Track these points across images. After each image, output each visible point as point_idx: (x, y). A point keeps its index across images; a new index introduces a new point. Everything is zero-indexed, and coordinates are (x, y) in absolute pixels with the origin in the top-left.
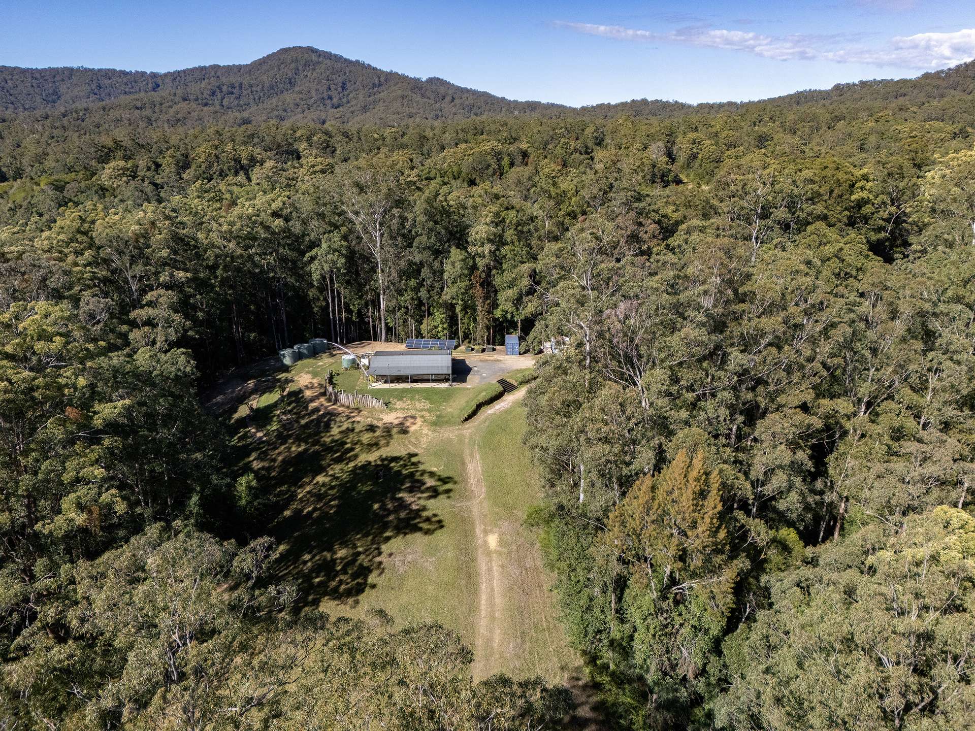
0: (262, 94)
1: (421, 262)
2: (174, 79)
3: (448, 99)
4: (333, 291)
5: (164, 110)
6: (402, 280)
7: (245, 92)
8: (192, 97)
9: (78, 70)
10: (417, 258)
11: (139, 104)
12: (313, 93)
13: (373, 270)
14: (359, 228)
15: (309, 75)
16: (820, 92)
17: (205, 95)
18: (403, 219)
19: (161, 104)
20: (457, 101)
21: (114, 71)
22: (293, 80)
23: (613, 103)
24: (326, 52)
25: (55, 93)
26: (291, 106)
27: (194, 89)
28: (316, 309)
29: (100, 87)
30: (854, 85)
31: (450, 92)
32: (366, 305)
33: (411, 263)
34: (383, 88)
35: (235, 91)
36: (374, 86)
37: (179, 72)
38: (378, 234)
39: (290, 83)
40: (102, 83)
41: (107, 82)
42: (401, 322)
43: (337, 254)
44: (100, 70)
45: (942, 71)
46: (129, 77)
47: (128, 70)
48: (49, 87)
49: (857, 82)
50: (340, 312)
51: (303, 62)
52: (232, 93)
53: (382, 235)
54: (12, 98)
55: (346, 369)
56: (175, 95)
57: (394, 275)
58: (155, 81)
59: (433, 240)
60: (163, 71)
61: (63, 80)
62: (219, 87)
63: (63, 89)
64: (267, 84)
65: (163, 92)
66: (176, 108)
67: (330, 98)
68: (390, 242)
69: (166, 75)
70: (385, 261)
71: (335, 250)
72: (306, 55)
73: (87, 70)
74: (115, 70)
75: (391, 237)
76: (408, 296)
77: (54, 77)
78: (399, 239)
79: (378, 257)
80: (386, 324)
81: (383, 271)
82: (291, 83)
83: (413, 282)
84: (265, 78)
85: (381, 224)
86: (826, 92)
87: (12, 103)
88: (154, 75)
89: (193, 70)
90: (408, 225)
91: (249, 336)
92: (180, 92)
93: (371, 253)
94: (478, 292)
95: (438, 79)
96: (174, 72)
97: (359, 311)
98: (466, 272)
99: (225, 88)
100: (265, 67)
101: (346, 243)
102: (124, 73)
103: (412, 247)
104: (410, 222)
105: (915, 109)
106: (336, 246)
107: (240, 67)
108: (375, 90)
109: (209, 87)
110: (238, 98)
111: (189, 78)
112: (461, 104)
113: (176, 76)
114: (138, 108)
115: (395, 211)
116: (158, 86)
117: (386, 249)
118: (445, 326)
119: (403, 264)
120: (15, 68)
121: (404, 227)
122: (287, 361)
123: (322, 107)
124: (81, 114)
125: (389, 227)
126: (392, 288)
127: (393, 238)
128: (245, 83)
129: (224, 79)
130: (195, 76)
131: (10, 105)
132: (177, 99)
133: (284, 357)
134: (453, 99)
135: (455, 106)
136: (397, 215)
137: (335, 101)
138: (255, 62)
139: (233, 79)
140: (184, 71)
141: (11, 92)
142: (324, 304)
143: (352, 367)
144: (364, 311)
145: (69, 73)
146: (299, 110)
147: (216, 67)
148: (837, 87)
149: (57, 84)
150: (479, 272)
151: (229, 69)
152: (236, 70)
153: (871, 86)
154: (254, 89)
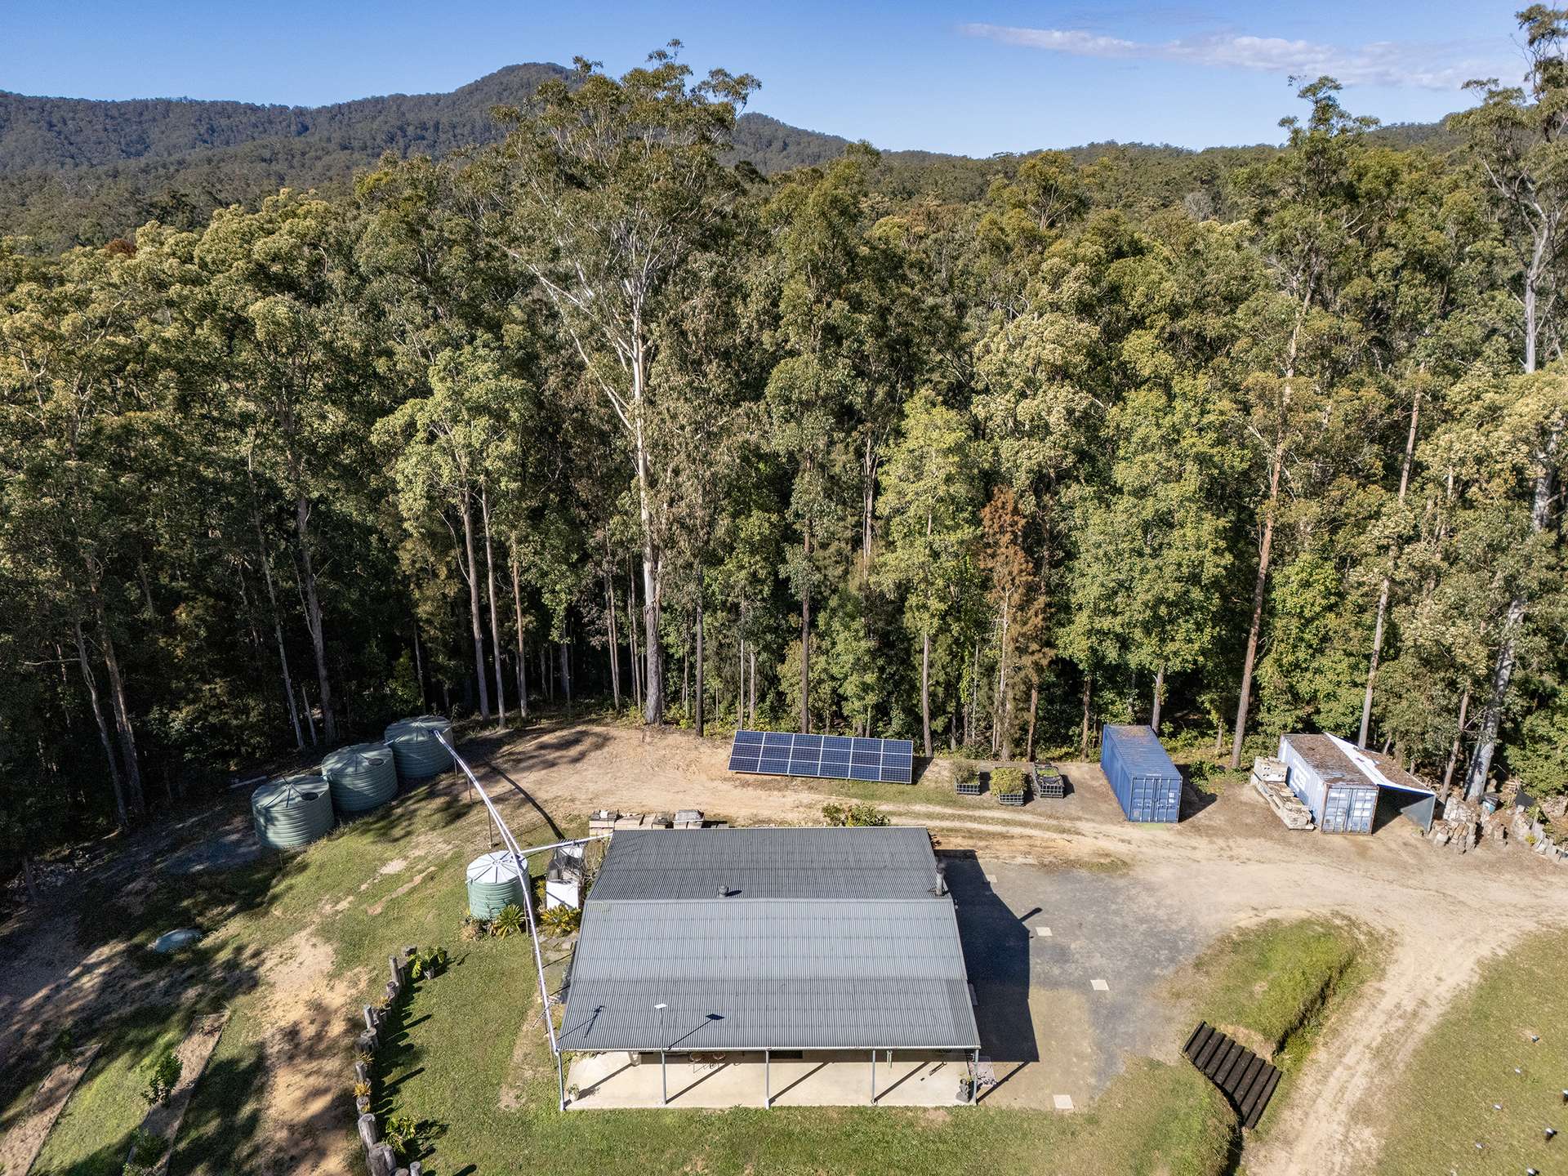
1: (791, 455)
2: (333, 118)
3: (777, 145)
4: (479, 548)
5: (308, 163)
6: (718, 510)
7: (443, 137)
8: (356, 144)
9: (179, 103)
10: (781, 440)
11: (267, 154)
13: (623, 475)
14: (569, 329)
16: (1421, 127)
17: (378, 140)
18: (729, 290)
19: (303, 154)
20: (792, 149)
21: (236, 105)
25: (141, 140)
27: (362, 131)
28: (423, 610)
29: (212, 130)
31: (780, 134)
32: (596, 594)
33: (751, 455)
35: (427, 135)
37: (340, 106)
38: (638, 350)
40: (215, 124)
41: (224, 122)
42: (712, 646)
43: (484, 421)
44: (214, 104)
46: (260, 114)
47: (258, 104)
48: (132, 131)
50: (506, 614)
52: (423, 138)
53: (650, 356)
54: (73, 149)
55: (482, 926)
56: (329, 140)
57: (693, 494)
58: (302, 121)
59: (841, 371)
60: (314, 105)
61: (154, 120)
62: (401, 129)
63: (154, 133)
64: (479, 124)
65: (313, 138)
66: (326, 159)
68: (679, 380)
69: (319, 111)
70: (661, 447)
71: (478, 410)
72: (545, 76)
73: (192, 103)
74: (237, 103)
75: (684, 358)
76: (738, 570)
77: (141, 114)
78: (712, 368)
79: (637, 431)
80: (663, 650)
81: (652, 483)
83: (756, 524)
84: (476, 114)
85: (647, 316)
87: (72, 157)
88: (300, 112)
89: (363, 104)
90: (748, 312)
91: (164, 721)
92: (337, 136)
93: (614, 419)
94: (1008, 564)
95: (760, 116)
96: (333, 107)
97: (572, 612)
98: (960, 489)
99: (410, 130)
100: (478, 96)
101: (518, 384)
102: (253, 109)
103: (758, 396)
104: (757, 303)
106: (476, 392)
107: (438, 99)
109: (385, 128)
110: (433, 146)
111: (357, 116)
112: (798, 154)
113: (336, 113)
114: (264, 160)
115: (700, 261)
116: (306, 129)
117: (664, 405)
118: (870, 678)
119: (724, 458)
120: (79, 101)
121: (732, 324)
122: (282, 835)
124: (172, 169)
125: (675, 323)
126: (683, 544)
127: (690, 365)
128: (444, 120)
129: (410, 117)
130: (367, 112)
131: (68, 160)
132: (331, 146)
133: (270, 820)
134: (785, 146)
135: (788, 157)
136: (707, 275)
138: (462, 90)
139: (425, 116)
140: (349, 105)
141: (72, 138)
142: (452, 590)
143: (506, 919)
144: (589, 612)
145: (166, 108)
147: (399, 99)
149: (145, 126)
150: (1010, 495)
151: (420, 101)
152: (431, 103)
154: (458, 131)
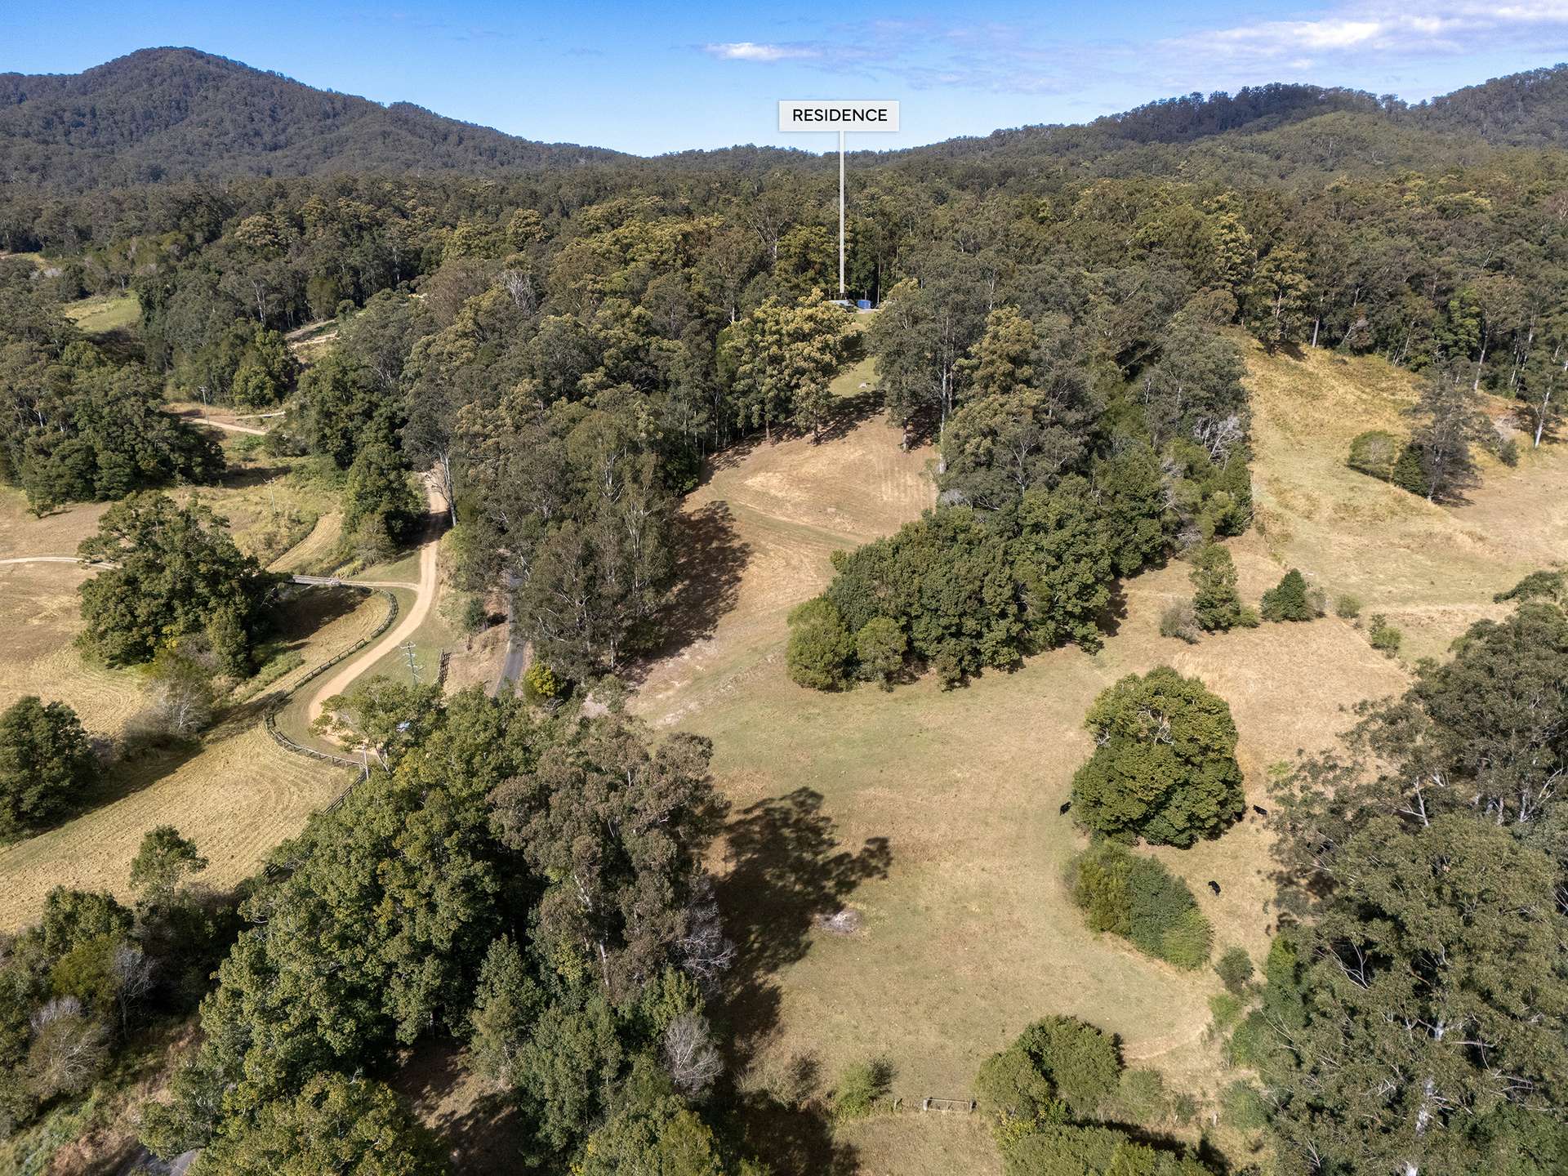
0: (133, 127)
12: (227, 124)
15: (210, 95)
16: (977, 140)
22: (182, 105)
23: (707, 150)
24: (218, 57)
26: (198, 145)
30: (1017, 131)
34: (341, 119)
35: (85, 121)
36: (327, 116)
39: (178, 108)
45: (1118, 116)
49: (1020, 127)
51: (195, 75)
52: (81, 124)
62: (55, 114)
67: (257, 134)
82: (181, 108)
86: (985, 140)
99: (67, 116)
105: (1087, 164)
107: (62, 79)
108: (329, 122)
123: (247, 149)
137: (267, 138)
138: (93, 71)
146: (213, 153)
148: (997, 134)
153: (1038, 133)
154: (118, 117)
